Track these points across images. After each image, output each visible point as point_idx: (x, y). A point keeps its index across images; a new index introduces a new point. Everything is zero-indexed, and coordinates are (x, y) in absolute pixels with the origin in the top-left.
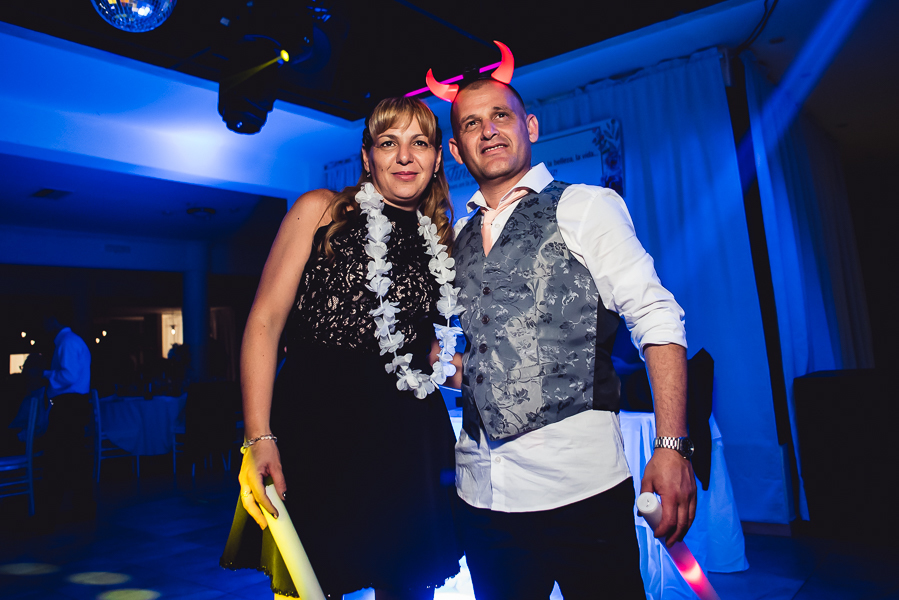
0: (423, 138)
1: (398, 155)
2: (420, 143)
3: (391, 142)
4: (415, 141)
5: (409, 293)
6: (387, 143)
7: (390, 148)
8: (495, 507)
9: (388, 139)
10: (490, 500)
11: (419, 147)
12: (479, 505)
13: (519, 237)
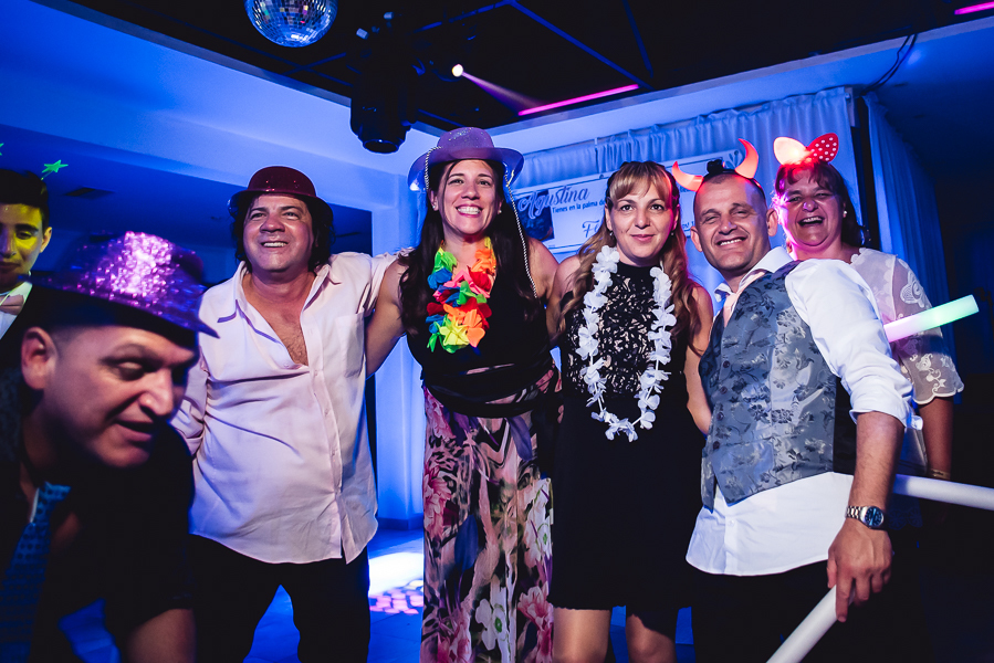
0: (659, 202)
1: (635, 220)
2: (656, 206)
3: (629, 206)
4: (652, 205)
5: (627, 346)
6: (625, 206)
7: (629, 212)
8: (728, 572)
9: (627, 203)
10: (724, 565)
11: (655, 211)
12: (713, 571)
13: (751, 309)
